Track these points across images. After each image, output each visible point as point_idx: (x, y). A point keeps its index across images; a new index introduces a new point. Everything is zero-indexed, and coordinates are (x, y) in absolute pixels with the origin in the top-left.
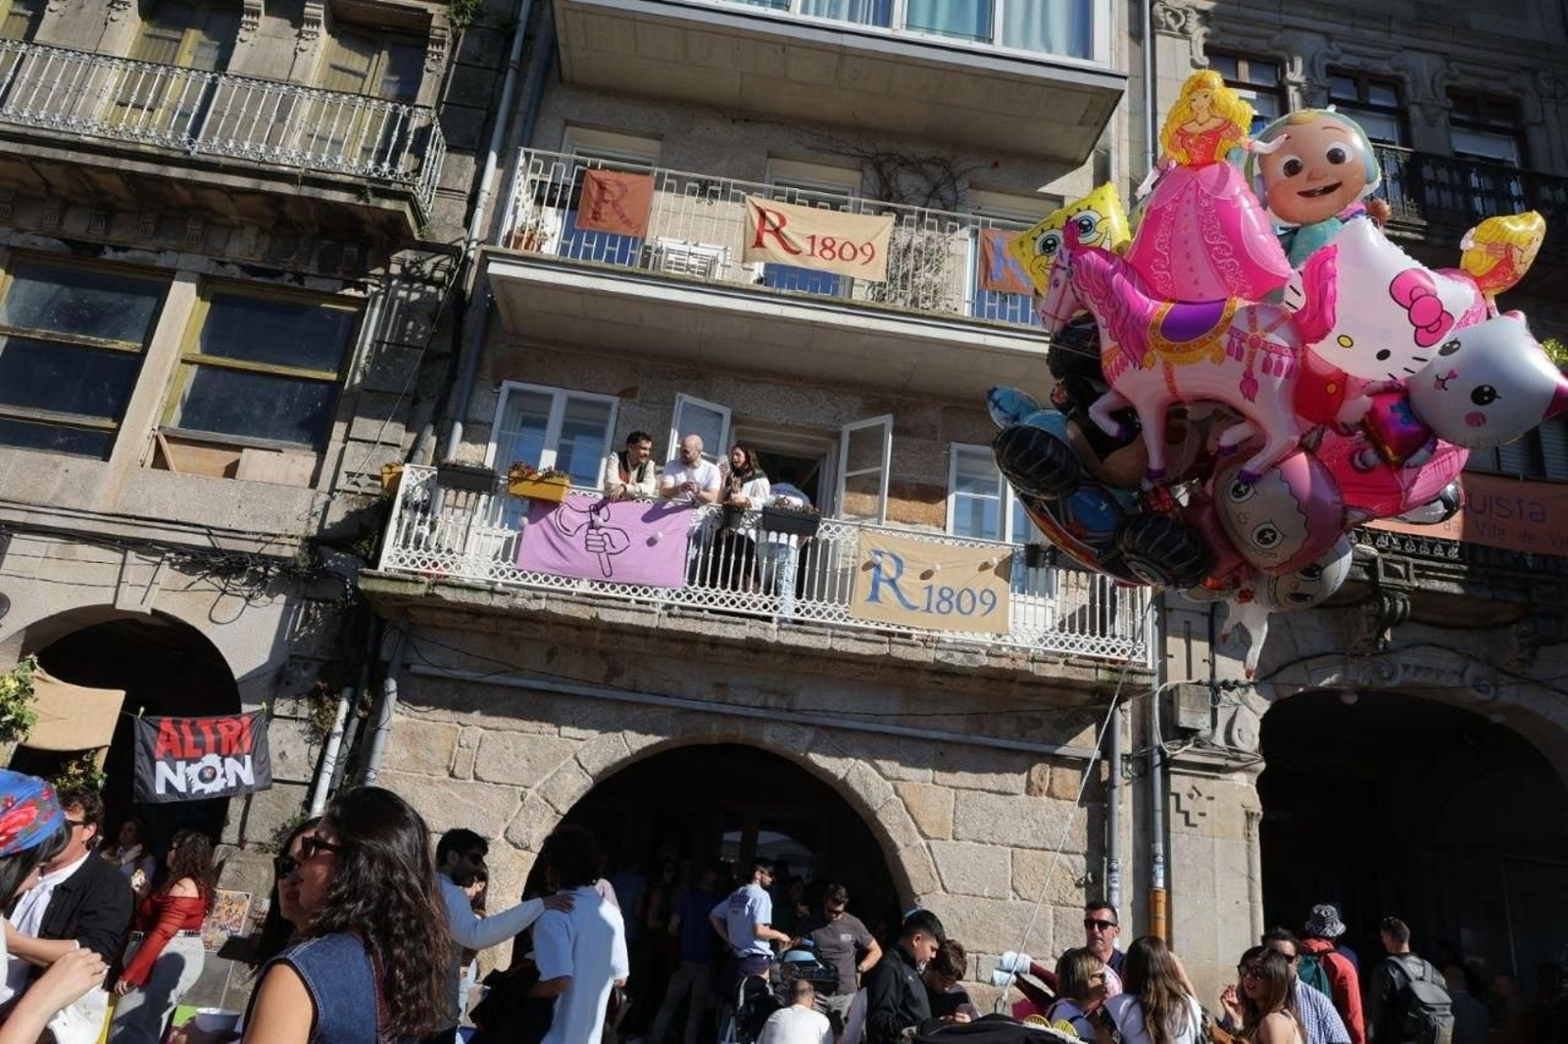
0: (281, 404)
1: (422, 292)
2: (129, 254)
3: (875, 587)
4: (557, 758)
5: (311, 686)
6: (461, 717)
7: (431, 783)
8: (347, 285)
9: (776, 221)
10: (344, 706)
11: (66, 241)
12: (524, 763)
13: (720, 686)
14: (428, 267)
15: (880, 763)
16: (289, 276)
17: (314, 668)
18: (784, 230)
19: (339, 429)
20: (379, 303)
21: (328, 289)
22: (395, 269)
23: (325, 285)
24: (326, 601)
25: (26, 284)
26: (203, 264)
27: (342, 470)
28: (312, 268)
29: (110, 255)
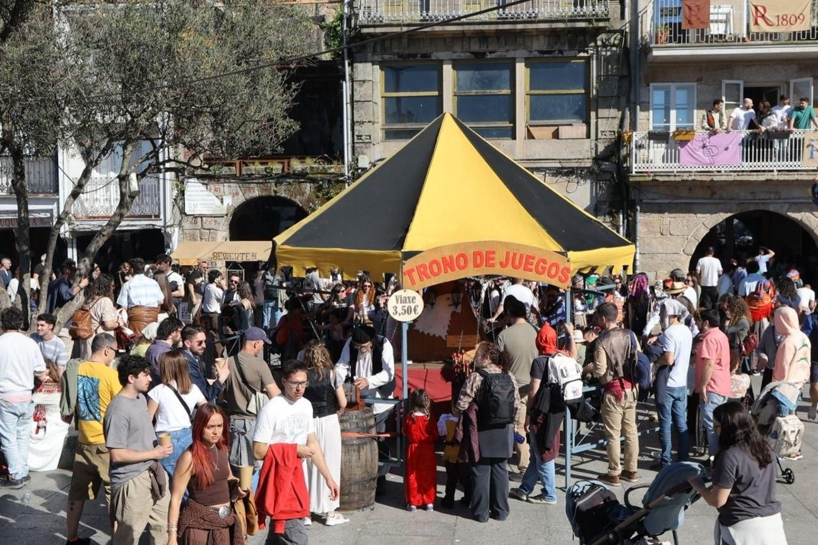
0: (566, 106)
1: (611, 51)
2: (496, 54)
3: (812, 154)
4: (697, 224)
5: (608, 210)
6: (662, 215)
7: (655, 238)
8: (580, 52)
9: (762, 12)
10: (621, 216)
11: (472, 53)
12: (686, 228)
13: (752, 193)
14: (612, 40)
15: (814, 213)
16: (557, 52)
17: (607, 203)
18: (766, 15)
19: (593, 114)
20: (595, 58)
21: (573, 55)
22: (599, 43)
23: (572, 53)
24: (605, 180)
25: (462, 73)
26: (525, 54)
27: (599, 130)
28: (566, 47)
29: (489, 56)
